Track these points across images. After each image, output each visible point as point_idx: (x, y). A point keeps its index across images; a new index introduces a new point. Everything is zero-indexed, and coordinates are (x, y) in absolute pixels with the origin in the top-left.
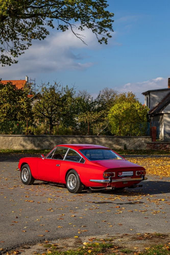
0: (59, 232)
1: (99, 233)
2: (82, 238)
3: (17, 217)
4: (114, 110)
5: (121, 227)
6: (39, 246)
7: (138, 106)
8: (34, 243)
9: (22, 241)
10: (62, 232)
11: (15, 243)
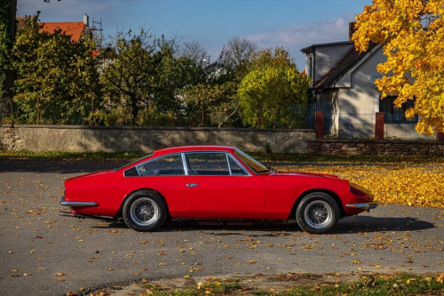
0: (161, 270)
1: (220, 273)
2: (196, 278)
3: (98, 252)
4: (249, 82)
5: (253, 266)
6: (134, 287)
7: (291, 75)
8: (127, 284)
9: (109, 281)
10: (166, 271)
11: (100, 283)
